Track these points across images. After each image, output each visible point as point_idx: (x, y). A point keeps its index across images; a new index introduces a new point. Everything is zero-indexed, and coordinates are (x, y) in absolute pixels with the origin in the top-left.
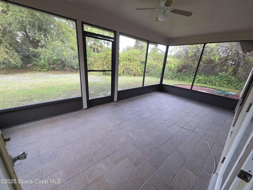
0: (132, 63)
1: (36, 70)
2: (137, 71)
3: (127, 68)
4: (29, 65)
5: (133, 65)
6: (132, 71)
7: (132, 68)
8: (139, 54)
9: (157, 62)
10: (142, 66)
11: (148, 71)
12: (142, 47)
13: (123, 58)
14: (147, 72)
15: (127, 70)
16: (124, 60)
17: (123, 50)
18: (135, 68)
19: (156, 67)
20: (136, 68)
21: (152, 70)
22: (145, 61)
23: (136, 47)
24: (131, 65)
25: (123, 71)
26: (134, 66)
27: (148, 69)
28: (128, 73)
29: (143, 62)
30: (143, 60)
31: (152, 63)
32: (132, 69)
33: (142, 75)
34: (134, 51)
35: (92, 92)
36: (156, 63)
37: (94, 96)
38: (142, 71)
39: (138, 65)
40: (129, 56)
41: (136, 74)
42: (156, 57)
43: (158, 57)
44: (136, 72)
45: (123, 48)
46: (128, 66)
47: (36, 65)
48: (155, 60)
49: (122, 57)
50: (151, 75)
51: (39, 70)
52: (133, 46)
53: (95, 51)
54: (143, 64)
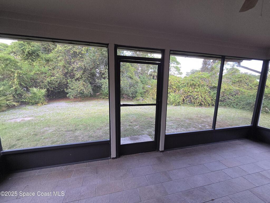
0: (197, 89)
1: (101, 97)
2: (205, 99)
3: (190, 95)
4: (97, 94)
5: (198, 92)
6: (196, 99)
7: (197, 95)
8: (208, 77)
9: (239, 86)
10: (212, 93)
11: (223, 99)
12: (212, 69)
13: (183, 84)
14: (221, 101)
15: (189, 98)
16: (185, 86)
17: (186, 74)
18: (201, 96)
19: (237, 94)
20: (203, 96)
21: (232, 98)
22: (217, 85)
23: (204, 69)
24: (196, 92)
25: (183, 99)
26: (200, 93)
27: (222, 97)
28: (190, 102)
29: (214, 87)
30: (213, 85)
31: (231, 88)
32: (196, 97)
33: (213, 105)
34: (200, 74)
35: (136, 127)
36: (237, 88)
37: (135, 135)
38: (212, 100)
39: (206, 92)
40: (193, 80)
41: (203, 103)
42: (237, 80)
43: (240, 79)
44: (203, 102)
45: (187, 73)
46: (191, 93)
47: (101, 93)
48: (235, 83)
49: (183, 82)
50: (229, 105)
51: (103, 98)
52: (200, 70)
53: (154, 78)
54: (214, 90)
